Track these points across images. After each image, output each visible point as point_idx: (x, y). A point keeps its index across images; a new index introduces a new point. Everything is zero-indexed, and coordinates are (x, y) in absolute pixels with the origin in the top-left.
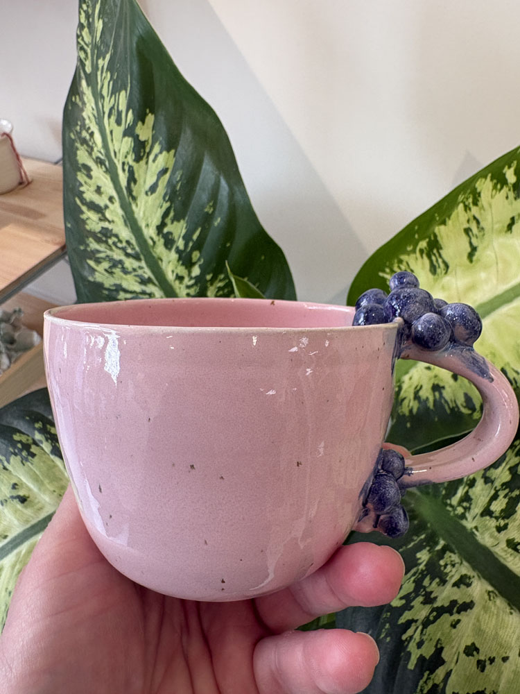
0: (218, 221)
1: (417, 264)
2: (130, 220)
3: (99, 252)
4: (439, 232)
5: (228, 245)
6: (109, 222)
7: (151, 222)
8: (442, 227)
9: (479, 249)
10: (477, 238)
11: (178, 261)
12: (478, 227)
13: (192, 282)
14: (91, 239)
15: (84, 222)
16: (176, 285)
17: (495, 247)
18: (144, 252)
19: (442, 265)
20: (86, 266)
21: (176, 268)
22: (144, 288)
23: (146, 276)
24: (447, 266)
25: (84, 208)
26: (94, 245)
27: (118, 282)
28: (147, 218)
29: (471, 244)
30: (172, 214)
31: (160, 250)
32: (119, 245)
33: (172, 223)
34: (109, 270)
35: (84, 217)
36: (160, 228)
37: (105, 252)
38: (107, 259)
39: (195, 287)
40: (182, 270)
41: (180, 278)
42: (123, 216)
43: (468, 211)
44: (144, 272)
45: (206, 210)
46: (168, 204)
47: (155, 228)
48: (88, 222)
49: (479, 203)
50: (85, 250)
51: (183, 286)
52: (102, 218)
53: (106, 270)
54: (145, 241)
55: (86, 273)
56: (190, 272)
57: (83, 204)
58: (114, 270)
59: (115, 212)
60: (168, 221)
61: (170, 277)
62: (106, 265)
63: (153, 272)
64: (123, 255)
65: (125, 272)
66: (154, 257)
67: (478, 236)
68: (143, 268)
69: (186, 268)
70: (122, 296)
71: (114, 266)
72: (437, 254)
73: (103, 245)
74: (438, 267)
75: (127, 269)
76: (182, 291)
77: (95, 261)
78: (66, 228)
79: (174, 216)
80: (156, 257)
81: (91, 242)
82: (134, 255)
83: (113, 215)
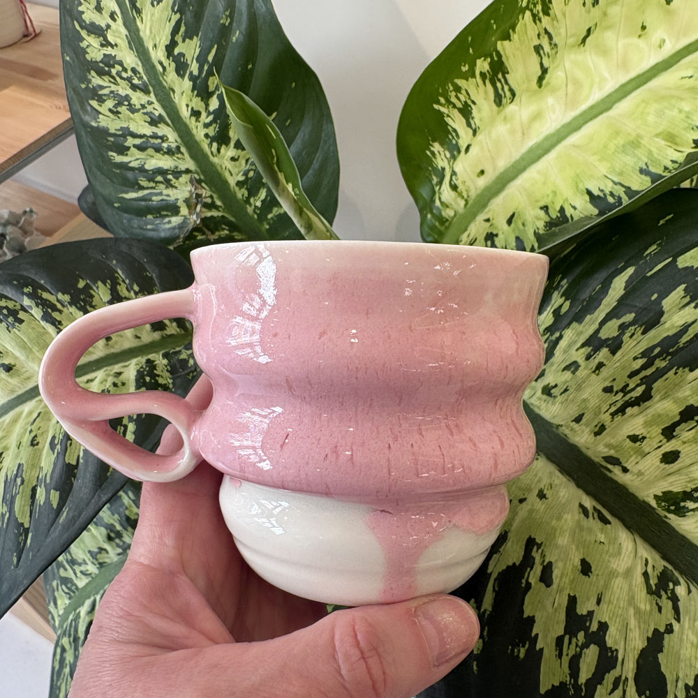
0: (236, 36)
1: (479, 93)
2: (136, 42)
3: (102, 87)
4: (504, 49)
5: (250, 66)
6: (112, 46)
8: (506, 43)
9: (549, 71)
10: (549, 57)
11: (193, 91)
12: (550, 44)
13: (211, 118)
14: (93, 73)
15: (84, 52)
16: (192, 123)
17: (566, 66)
18: (153, 84)
19: (508, 94)
20: (89, 108)
21: (191, 101)
22: (154, 129)
23: (157, 114)
24: (513, 94)
25: (84, 33)
26: (96, 80)
27: (125, 125)
28: (155, 37)
29: (541, 64)
30: (183, 29)
31: (171, 78)
32: (124, 75)
33: (184, 41)
34: (115, 110)
35: (84, 44)
36: (170, 48)
37: (110, 87)
38: (112, 95)
39: (214, 125)
40: (197, 104)
41: (196, 114)
42: (126, 36)
43: (538, 22)
44: (154, 109)
45: (222, 21)
46: (178, 16)
47: (164, 48)
48: (88, 50)
49: (551, 12)
50: (87, 88)
51: (200, 125)
52: (104, 42)
53: (110, 110)
54: (153, 67)
55: (87, 118)
56: (207, 105)
57: (82, 28)
58: (119, 109)
59: (118, 33)
60: (179, 38)
61: (185, 113)
62: (110, 104)
63: (164, 107)
64: (128, 88)
65: (132, 109)
66: (165, 87)
67: (550, 54)
68: (152, 103)
69: (202, 100)
70: (130, 141)
71: (120, 104)
72: (503, 80)
73: (106, 78)
74: (503, 95)
75: (135, 106)
76: (199, 132)
77: (98, 101)
78: (64, 60)
79: (186, 32)
80: (167, 88)
81: (93, 77)
82: (141, 86)
83: (115, 36)
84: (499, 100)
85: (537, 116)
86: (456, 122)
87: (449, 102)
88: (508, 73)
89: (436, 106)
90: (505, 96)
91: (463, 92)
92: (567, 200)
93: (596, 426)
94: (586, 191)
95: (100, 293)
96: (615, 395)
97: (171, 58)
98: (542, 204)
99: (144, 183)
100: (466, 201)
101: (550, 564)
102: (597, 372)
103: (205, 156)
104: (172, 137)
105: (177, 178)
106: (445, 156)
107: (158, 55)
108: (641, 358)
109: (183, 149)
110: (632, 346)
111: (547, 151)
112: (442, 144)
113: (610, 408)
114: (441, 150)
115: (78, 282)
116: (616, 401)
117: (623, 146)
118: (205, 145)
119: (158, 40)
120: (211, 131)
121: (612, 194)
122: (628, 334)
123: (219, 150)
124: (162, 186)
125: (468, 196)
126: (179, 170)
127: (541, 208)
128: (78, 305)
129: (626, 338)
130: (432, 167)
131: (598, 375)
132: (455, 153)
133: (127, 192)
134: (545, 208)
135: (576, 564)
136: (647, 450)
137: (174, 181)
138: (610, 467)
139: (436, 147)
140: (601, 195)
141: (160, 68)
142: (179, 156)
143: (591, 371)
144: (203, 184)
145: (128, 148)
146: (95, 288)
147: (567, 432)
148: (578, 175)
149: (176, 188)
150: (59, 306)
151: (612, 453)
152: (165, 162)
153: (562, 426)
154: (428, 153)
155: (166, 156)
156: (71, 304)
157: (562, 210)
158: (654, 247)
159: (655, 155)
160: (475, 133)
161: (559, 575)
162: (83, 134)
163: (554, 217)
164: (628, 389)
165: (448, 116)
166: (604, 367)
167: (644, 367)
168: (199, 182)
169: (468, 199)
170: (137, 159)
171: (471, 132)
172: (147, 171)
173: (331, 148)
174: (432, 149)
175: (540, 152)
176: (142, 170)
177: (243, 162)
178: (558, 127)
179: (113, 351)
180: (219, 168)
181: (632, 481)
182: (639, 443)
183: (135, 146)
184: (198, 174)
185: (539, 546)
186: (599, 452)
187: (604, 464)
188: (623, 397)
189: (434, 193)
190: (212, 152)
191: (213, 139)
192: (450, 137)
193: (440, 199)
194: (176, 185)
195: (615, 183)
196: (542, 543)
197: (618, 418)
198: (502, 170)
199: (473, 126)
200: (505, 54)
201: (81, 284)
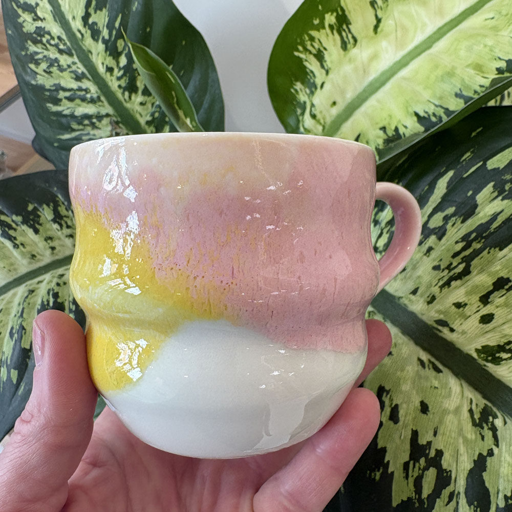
0: (135, 6)
1: (329, 41)
2: (59, 15)
3: (37, 53)
5: (148, 30)
6: (42, 20)
7: (77, 14)
9: (383, 21)
10: (381, 9)
11: (106, 51)
13: (122, 72)
14: (29, 42)
15: (21, 26)
16: (107, 77)
17: (395, 15)
18: (75, 48)
19: (352, 41)
20: (29, 70)
21: (105, 59)
22: (79, 84)
23: (80, 71)
24: (355, 40)
25: (20, 11)
26: (33, 48)
27: (57, 82)
28: (73, 10)
29: (376, 16)
30: (94, 3)
31: (88, 42)
32: (52, 42)
33: (95, 12)
34: (48, 70)
35: (20, 20)
36: (86, 18)
37: (43, 53)
38: (45, 59)
39: (125, 78)
40: (110, 62)
41: (110, 70)
42: (51, 11)
44: (78, 68)
47: (81, 19)
48: (25, 24)
50: (26, 54)
51: (114, 78)
52: (35, 18)
53: (45, 71)
54: (74, 35)
55: (28, 78)
56: (118, 63)
57: (18, 7)
58: (51, 70)
59: (44, 9)
60: (91, 10)
61: (101, 70)
62: (44, 66)
63: (85, 66)
64: (56, 52)
65: (61, 69)
66: (84, 50)
67: (382, 7)
68: (76, 63)
69: (114, 58)
70: (62, 95)
71: (51, 65)
72: (347, 30)
73: (40, 45)
74: (348, 42)
75: (63, 66)
76: (114, 84)
77: (35, 64)
78: (7, 34)
79: (96, 5)
80: (86, 51)
81: (30, 45)
82: (67, 51)
83: (43, 12)
84: (344, 46)
85: (374, 57)
86: (312, 65)
87: (306, 49)
88: (350, 24)
89: (296, 54)
90: (349, 43)
91: (317, 40)
92: (400, 121)
93: (428, 297)
94: (414, 113)
95: (45, 213)
96: (442, 271)
97: (87, 27)
98: (381, 125)
99: (75, 126)
100: (324, 127)
101: (397, 406)
102: (428, 254)
103: (120, 103)
104: (94, 90)
105: (100, 121)
106: (306, 92)
107: (77, 25)
108: (462, 242)
109: (103, 98)
110: (454, 233)
111: (383, 83)
112: (303, 83)
113: (439, 282)
114: (302, 87)
115: (27, 206)
116: (444, 276)
117: (442, 76)
118: (119, 94)
119: (75, 12)
120: (123, 83)
121: (434, 115)
122: (450, 224)
123: (130, 98)
124: (89, 128)
125: (325, 123)
126: (101, 115)
127: (381, 129)
128: (29, 224)
129: (449, 226)
130: (296, 101)
131: (428, 256)
132: (313, 89)
133: (63, 134)
134: (384, 129)
135: (416, 405)
136: (469, 314)
137: (97, 124)
138: (440, 328)
139: (298, 86)
140: (426, 115)
141: (79, 35)
142: (100, 103)
143: (422, 254)
144: (121, 125)
145: (60, 100)
146: (41, 210)
147: (406, 302)
148: (407, 102)
149: (100, 129)
150: (14, 225)
151: (442, 317)
152: (90, 109)
153: (402, 297)
154: (292, 91)
155: (91, 105)
156: (23, 223)
157: (396, 129)
158: (468, 154)
159: (467, 82)
160: (327, 72)
161: (404, 415)
162: (26, 91)
163: (390, 135)
164: (452, 266)
165: (306, 61)
166: (433, 251)
167: (464, 249)
168: (117, 123)
169: (325, 125)
170: (68, 108)
171: (324, 72)
172: (76, 117)
173: (217, 92)
174: (295, 87)
175: (377, 85)
176: (72, 116)
177: (150, 106)
178: (391, 64)
179: (57, 258)
180: (131, 112)
181: (458, 338)
182: (461, 309)
183: (66, 98)
184: (116, 117)
185: (388, 392)
186: (432, 317)
187: (435, 325)
188: (448, 273)
189: (298, 121)
190: (125, 100)
191: (125, 89)
192: (309, 77)
193: (303, 126)
194: (100, 126)
195: (436, 106)
196: (390, 390)
197: (446, 290)
198: (349, 101)
199: (326, 67)
200: (347, 8)
201: (30, 207)
